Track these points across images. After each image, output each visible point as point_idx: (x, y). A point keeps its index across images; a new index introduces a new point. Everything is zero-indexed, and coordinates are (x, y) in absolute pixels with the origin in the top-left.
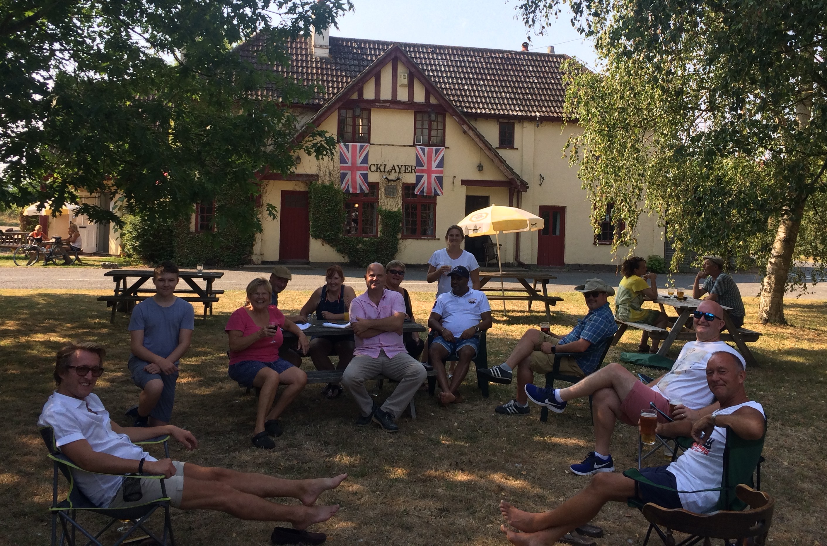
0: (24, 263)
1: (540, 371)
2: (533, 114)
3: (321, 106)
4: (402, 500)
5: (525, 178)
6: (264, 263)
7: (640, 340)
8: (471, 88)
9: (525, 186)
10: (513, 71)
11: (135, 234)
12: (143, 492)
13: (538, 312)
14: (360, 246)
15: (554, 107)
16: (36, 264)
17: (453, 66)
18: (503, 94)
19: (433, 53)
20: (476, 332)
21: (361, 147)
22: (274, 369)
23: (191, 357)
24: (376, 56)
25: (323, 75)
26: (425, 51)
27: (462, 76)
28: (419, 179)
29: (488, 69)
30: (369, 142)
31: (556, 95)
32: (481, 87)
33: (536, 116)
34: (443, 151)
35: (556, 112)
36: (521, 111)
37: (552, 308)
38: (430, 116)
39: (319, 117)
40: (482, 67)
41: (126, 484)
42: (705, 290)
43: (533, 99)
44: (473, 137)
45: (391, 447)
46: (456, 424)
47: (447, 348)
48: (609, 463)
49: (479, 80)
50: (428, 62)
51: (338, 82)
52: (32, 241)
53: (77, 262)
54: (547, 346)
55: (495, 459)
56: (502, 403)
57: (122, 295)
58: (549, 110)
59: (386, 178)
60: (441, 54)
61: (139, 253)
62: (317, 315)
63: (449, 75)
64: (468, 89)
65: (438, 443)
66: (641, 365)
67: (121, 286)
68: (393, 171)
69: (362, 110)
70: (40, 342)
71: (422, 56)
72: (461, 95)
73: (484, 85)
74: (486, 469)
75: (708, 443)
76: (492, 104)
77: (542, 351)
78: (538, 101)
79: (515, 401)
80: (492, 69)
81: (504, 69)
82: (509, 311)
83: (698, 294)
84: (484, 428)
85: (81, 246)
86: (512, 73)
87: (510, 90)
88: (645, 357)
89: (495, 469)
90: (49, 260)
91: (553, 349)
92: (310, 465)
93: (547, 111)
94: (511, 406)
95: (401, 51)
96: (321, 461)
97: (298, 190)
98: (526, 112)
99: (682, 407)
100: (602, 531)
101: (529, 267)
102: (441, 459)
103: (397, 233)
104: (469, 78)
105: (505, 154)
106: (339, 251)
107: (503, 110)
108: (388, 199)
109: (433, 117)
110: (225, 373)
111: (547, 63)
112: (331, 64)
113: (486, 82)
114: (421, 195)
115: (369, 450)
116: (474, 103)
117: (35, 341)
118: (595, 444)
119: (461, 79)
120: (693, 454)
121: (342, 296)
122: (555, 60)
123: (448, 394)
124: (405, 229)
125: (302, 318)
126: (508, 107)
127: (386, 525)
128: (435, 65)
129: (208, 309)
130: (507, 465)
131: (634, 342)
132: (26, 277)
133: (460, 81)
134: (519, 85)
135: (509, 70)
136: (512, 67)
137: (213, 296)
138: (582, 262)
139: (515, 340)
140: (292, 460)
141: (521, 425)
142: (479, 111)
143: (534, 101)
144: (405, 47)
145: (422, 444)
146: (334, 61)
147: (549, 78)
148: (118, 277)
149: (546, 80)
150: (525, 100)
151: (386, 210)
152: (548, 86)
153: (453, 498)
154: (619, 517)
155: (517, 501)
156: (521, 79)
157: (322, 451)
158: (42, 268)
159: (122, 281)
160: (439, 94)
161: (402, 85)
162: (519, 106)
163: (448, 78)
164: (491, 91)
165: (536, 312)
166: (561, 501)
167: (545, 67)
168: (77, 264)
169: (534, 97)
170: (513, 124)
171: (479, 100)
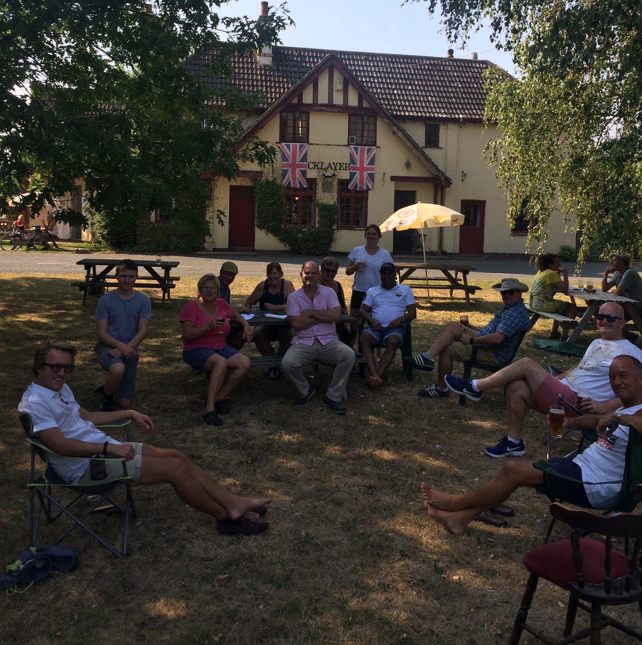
0: (9, 248)
1: (459, 359)
2: (457, 116)
3: (265, 110)
4: (334, 477)
5: (449, 175)
6: (215, 250)
7: (551, 327)
8: (400, 93)
9: (448, 182)
10: (439, 76)
11: (103, 224)
12: (107, 471)
13: (459, 299)
14: (300, 235)
15: (476, 110)
16: (20, 249)
17: (384, 72)
18: (430, 98)
19: (366, 60)
20: (402, 322)
21: (301, 147)
22: (222, 355)
23: (151, 338)
24: (314, 63)
25: (266, 81)
26: (358, 58)
27: (392, 81)
28: (352, 175)
29: (416, 75)
30: (308, 142)
31: (479, 98)
32: (410, 92)
33: (459, 118)
34: (375, 151)
35: (477, 114)
36: (446, 114)
37: (471, 296)
38: (363, 119)
39: (262, 121)
40: (411, 73)
41: (93, 465)
42: (613, 284)
43: (456, 102)
44: (402, 137)
45: (325, 426)
46: (383, 406)
47: (375, 336)
48: (521, 447)
49: (408, 85)
50: (361, 69)
51: (280, 88)
52: (16, 229)
53: (54, 247)
54: (466, 337)
55: (418, 440)
56: (424, 386)
57: (92, 281)
58: (471, 113)
59: (323, 175)
60: (373, 61)
61: (107, 240)
62: (260, 307)
63: (380, 80)
64: (398, 94)
65: (366, 423)
66: (552, 351)
67: (92, 272)
68: (329, 168)
69: (301, 113)
70: (22, 322)
71: (356, 63)
72: (391, 99)
73: (412, 89)
74: (409, 449)
75: (613, 440)
76: (419, 107)
77: (462, 342)
78: (462, 104)
79: (436, 386)
80: (420, 75)
81: (431, 74)
82: (432, 298)
83: (606, 287)
84: (408, 410)
85: (57, 233)
86: (438, 78)
87: (436, 95)
88: (556, 344)
89: (417, 449)
90: (30, 246)
91: (472, 341)
92: (253, 442)
93: (469, 114)
94: (432, 390)
95: (336, 59)
96: (263, 439)
97: (244, 185)
98: (450, 114)
99: (589, 400)
100: (513, 511)
101: (451, 256)
102: (369, 439)
103: (332, 224)
104: (399, 83)
105: (430, 152)
106: (281, 240)
107: (429, 113)
108: (325, 193)
109: (365, 119)
110: (180, 353)
111: (470, 69)
112: (274, 71)
113: (414, 87)
114: (355, 190)
115: (306, 429)
116: (403, 106)
117: (19, 321)
118: (508, 427)
119: (391, 84)
120: (598, 448)
121: (282, 290)
122: (478, 66)
123: (376, 378)
124: (339, 220)
125: (247, 308)
126: (434, 110)
127: (320, 500)
128: (368, 72)
129: (166, 294)
130: (428, 446)
131: (546, 329)
132: (11, 262)
133: (390, 86)
134: (444, 89)
135: (435, 76)
136: (438, 73)
137: (170, 283)
138: (500, 251)
139: (437, 325)
140: (238, 437)
141: (441, 407)
142: (407, 114)
143: (458, 104)
144: (341, 55)
145: (352, 425)
146: (276, 69)
147: (472, 83)
148: (88, 265)
149: (469, 85)
150: (450, 103)
151: (322, 204)
152: (471, 90)
153: (380, 477)
154: (529, 498)
155: (436, 480)
156: (446, 83)
157: (264, 429)
158: (25, 253)
159: (92, 268)
160: (371, 98)
161: (338, 91)
162: (444, 109)
163: (379, 83)
164: (418, 95)
165: (457, 299)
166: (476, 481)
167: (468, 72)
168: (54, 250)
169: (458, 101)
170: (438, 126)
171: (407, 104)
